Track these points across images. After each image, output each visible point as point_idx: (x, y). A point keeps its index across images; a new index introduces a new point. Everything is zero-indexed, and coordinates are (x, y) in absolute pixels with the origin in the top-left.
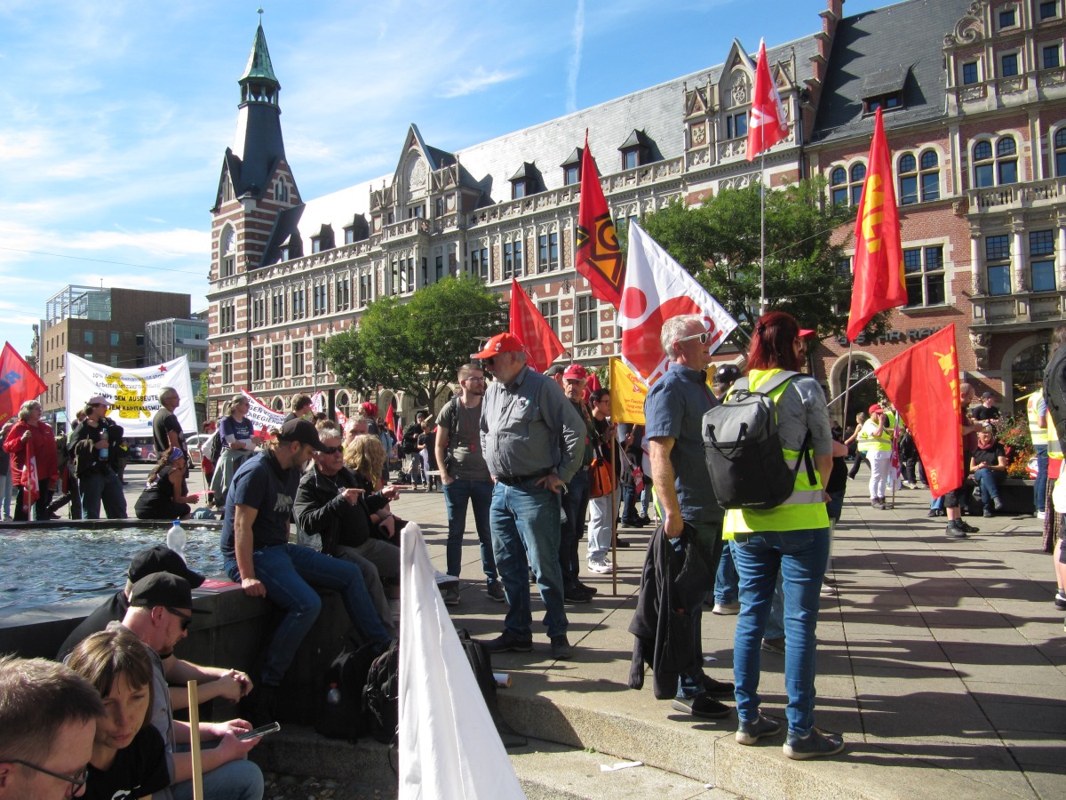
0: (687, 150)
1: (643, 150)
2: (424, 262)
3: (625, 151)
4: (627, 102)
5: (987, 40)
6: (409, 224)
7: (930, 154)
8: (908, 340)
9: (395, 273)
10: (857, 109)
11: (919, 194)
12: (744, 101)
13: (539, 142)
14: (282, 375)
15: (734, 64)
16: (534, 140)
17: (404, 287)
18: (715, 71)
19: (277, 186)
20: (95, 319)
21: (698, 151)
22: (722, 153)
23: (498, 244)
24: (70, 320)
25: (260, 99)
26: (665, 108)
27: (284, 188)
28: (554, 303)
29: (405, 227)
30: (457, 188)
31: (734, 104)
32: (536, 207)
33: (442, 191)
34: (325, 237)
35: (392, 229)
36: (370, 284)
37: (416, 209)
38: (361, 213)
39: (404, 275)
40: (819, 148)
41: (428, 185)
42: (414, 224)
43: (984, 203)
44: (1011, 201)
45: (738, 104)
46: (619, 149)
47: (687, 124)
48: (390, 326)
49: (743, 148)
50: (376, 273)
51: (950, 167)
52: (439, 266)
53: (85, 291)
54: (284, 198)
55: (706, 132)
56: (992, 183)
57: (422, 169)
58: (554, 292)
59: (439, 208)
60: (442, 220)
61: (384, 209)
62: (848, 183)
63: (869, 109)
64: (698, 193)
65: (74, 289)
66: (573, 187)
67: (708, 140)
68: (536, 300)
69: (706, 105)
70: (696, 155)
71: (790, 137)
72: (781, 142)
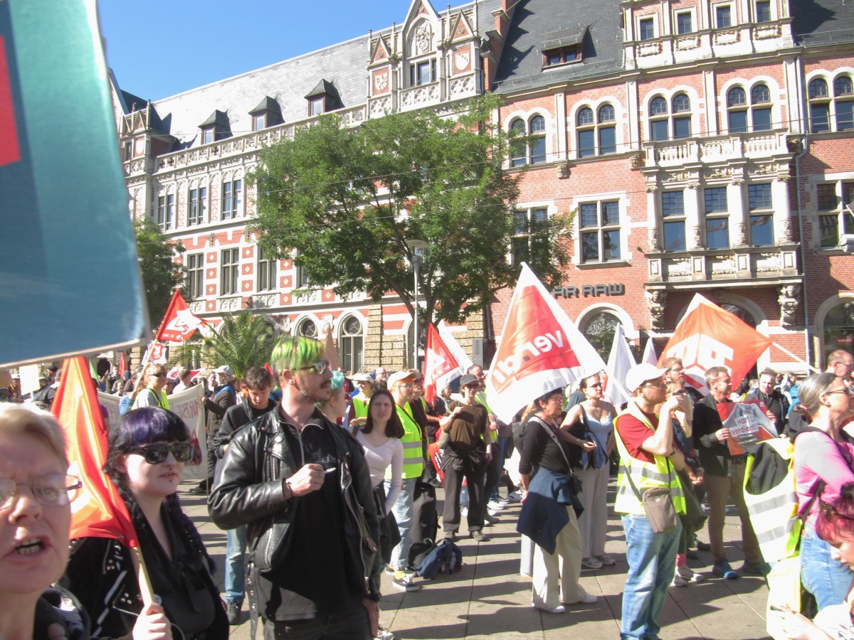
0: (369, 97)
1: (329, 98)
3: (311, 98)
4: (319, 56)
7: (607, 108)
8: (581, 295)
10: (537, 60)
11: (596, 147)
12: (427, 49)
13: (234, 93)
15: (418, 13)
21: (380, 98)
22: (404, 101)
23: (184, 189)
26: (354, 60)
28: (236, 251)
30: (146, 132)
31: (417, 53)
32: (223, 152)
33: (132, 135)
40: (499, 97)
44: (687, 156)
45: (420, 53)
46: (306, 98)
47: (370, 72)
49: (424, 96)
51: (627, 120)
55: (385, 80)
56: (666, 137)
59: (128, 152)
60: (130, 164)
62: (526, 135)
63: (549, 62)
66: (259, 133)
67: (390, 88)
68: (218, 248)
69: (390, 53)
70: (378, 101)
71: (470, 85)
72: (461, 90)
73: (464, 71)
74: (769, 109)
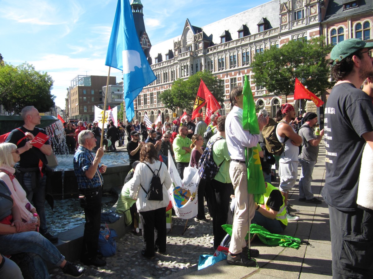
0: (280, 25)
1: (266, 25)
2: (192, 65)
3: (259, 25)
4: (260, 8)
6: (187, 53)
7: (367, 23)
9: (182, 69)
11: (362, 38)
12: (301, 6)
13: (230, 23)
14: (147, 104)
16: (228, 22)
17: (186, 74)
19: (143, 41)
20: (86, 86)
21: (284, 25)
22: (293, 26)
23: (216, 59)
24: (79, 86)
25: (137, 11)
26: (273, 9)
27: (146, 41)
28: (235, 79)
29: (185, 54)
30: (202, 40)
31: (297, 8)
32: (229, 46)
33: (197, 41)
34: (159, 58)
35: (181, 55)
36: (174, 73)
37: (189, 48)
38: (171, 49)
39: (185, 70)
40: (327, 22)
41: (193, 39)
42: (188, 53)
45: (298, 8)
46: (257, 25)
47: (280, 15)
48: (181, 89)
49: (300, 23)
50: (176, 69)
52: (197, 67)
53: (83, 77)
54: (145, 45)
55: (287, 18)
57: (191, 34)
58: (235, 75)
59: (196, 47)
60: (197, 51)
61: (178, 48)
62: (337, 35)
63: (345, 8)
64: (284, 40)
65: (79, 76)
66: (241, 39)
67: (288, 21)
68: (229, 78)
69: (287, 9)
70: (284, 26)
71: (316, 19)
72: (313, 21)
73: (314, 14)
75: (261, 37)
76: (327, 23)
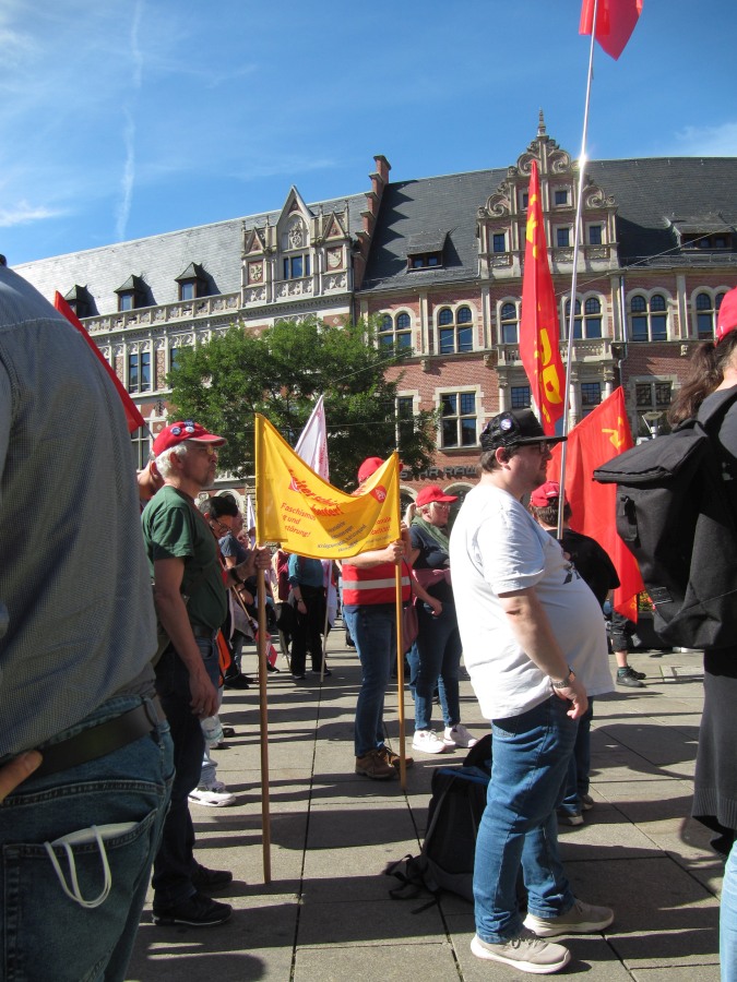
0: (244, 286)
1: (200, 283)
3: (182, 282)
4: (185, 236)
5: (514, 216)
7: (465, 311)
8: (445, 477)
10: (403, 264)
11: (455, 345)
12: (300, 245)
13: (92, 267)
15: (291, 210)
16: (87, 264)
18: (273, 215)
21: (255, 289)
22: (278, 293)
26: (223, 245)
31: (291, 247)
40: (369, 295)
43: (510, 358)
45: (294, 248)
46: (176, 280)
47: (244, 261)
49: (298, 289)
51: (482, 322)
55: (263, 271)
56: (516, 340)
62: (393, 330)
63: (413, 265)
64: (254, 328)
66: (127, 314)
67: (265, 279)
69: (264, 245)
70: (253, 292)
71: (342, 283)
72: (334, 287)
73: (336, 268)
74: (599, 319)
75: (188, 316)
76: (370, 298)
